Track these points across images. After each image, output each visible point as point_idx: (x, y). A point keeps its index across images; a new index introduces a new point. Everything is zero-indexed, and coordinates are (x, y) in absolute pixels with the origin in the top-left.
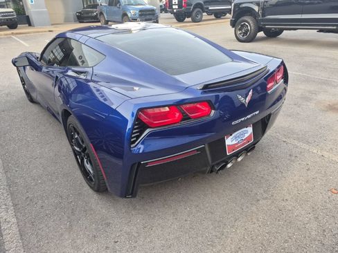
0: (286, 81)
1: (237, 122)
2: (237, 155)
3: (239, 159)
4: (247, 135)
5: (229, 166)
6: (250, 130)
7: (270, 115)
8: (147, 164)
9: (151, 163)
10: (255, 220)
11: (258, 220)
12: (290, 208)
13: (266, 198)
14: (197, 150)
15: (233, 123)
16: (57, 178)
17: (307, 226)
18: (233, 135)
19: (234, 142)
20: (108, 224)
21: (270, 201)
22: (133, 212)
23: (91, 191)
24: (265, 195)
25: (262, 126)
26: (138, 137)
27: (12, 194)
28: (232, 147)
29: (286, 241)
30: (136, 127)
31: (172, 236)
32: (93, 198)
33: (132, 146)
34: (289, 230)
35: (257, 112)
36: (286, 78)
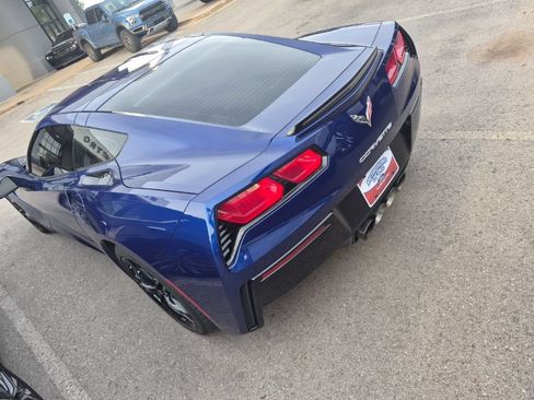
0: (413, 52)
1: (365, 156)
2: (383, 200)
3: (389, 203)
4: (386, 165)
5: (378, 219)
6: (388, 155)
7: (409, 118)
8: (261, 277)
9: (265, 273)
10: (446, 283)
11: (451, 282)
12: (490, 243)
13: (450, 242)
14: (325, 224)
15: (361, 161)
16: (138, 337)
17: (525, 261)
18: (367, 175)
19: (373, 184)
20: (241, 376)
21: (457, 245)
22: (269, 343)
23: (194, 337)
24: (447, 238)
25: (404, 141)
26: (231, 246)
27: (86, 387)
28: (373, 192)
29: (503, 297)
30: (222, 234)
31: (338, 357)
32: (203, 346)
33: (229, 263)
34: (501, 278)
35: (390, 126)
36: (410, 47)
